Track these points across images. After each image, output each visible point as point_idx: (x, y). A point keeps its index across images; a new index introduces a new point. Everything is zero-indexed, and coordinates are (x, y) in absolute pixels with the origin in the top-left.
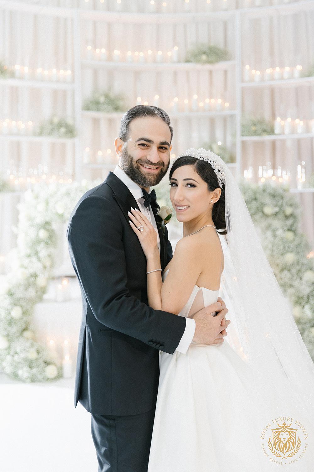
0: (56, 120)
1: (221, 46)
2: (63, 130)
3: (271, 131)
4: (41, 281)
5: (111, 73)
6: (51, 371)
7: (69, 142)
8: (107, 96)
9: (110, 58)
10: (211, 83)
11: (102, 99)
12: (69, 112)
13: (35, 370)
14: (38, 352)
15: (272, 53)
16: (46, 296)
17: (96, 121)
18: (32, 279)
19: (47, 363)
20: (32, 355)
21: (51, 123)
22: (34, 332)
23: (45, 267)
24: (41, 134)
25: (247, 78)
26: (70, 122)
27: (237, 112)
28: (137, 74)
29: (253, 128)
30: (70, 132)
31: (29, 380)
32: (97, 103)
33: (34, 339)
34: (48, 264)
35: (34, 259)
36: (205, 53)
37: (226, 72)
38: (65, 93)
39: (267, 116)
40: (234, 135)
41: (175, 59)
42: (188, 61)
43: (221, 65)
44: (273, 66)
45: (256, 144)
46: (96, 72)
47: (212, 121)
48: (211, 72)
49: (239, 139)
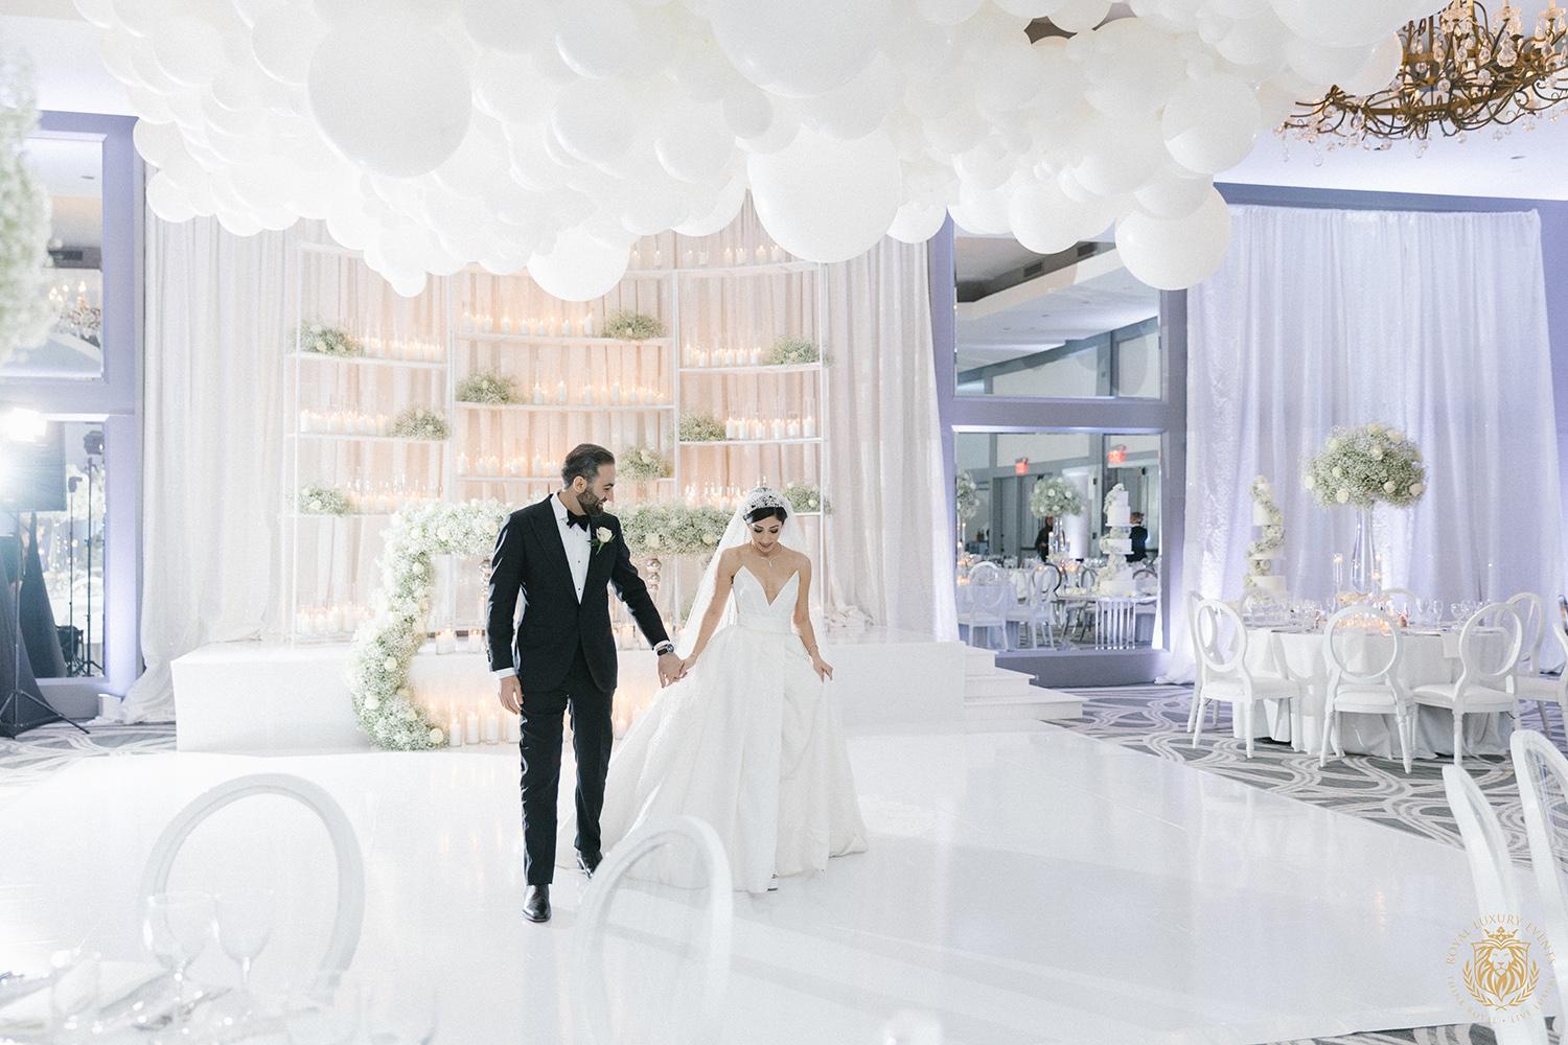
0: (420, 414)
1: (654, 315)
2: (430, 428)
3: (721, 435)
4: (419, 628)
5: (496, 349)
6: (436, 736)
7: (434, 444)
8: (491, 381)
9: (496, 328)
10: (639, 365)
11: (485, 385)
12: (434, 400)
13: (416, 735)
14: (418, 713)
15: (724, 329)
16: (421, 650)
17: (473, 414)
18: (406, 625)
19: (430, 727)
20: (411, 716)
21: (413, 416)
22: (411, 690)
23: (422, 611)
24: (397, 433)
25: (687, 361)
26: (439, 416)
27: (675, 407)
28: (534, 349)
29: (697, 429)
30: (440, 430)
31: (408, 747)
32: (479, 390)
33: (412, 696)
34: (426, 607)
35: (409, 599)
36: (630, 325)
37: (660, 348)
38: (427, 373)
39: (717, 414)
40: (670, 437)
41: (588, 331)
42: (606, 335)
43: (654, 342)
44: (723, 345)
45: (701, 450)
46: (473, 345)
47: (640, 418)
48: (638, 348)
49: (677, 443)
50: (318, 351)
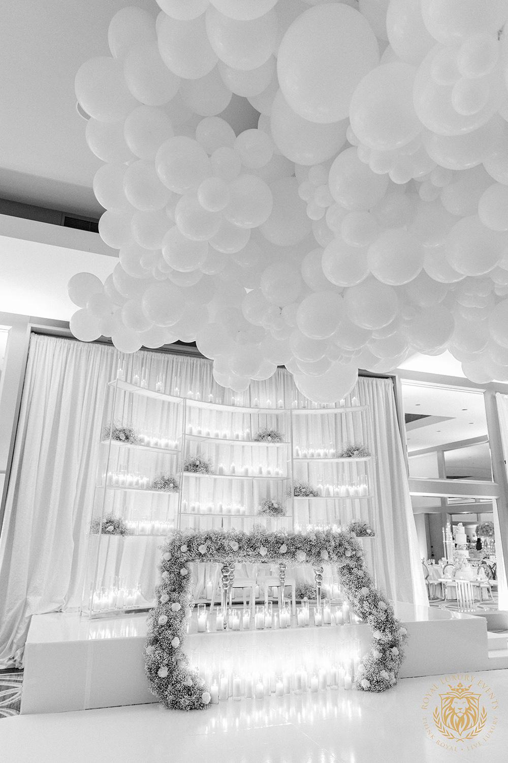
6: (206, 698)
13: (193, 698)
19: (201, 691)
50: (120, 440)
